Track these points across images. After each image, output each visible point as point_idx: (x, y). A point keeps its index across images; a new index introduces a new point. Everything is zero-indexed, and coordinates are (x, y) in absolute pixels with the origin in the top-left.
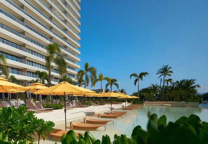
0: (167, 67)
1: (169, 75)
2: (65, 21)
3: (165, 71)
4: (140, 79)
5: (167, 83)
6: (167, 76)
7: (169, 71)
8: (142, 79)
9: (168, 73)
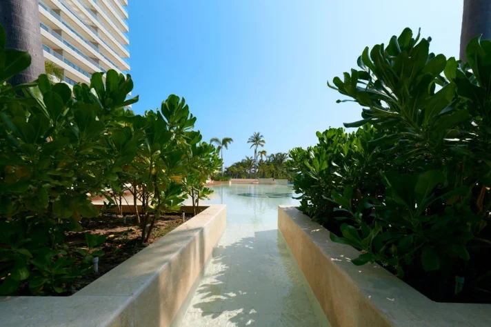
0: (258, 134)
1: (262, 146)
2: (95, 28)
3: (256, 140)
4: (224, 147)
5: (261, 156)
6: (259, 146)
7: (261, 140)
8: (226, 146)
9: (262, 143)
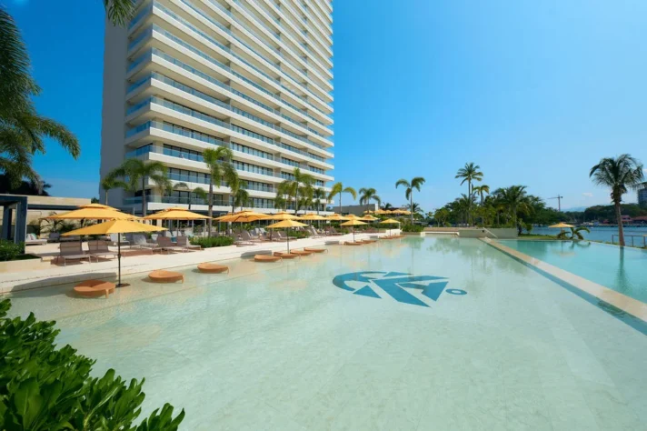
0: (472, 165)
1: (479, 179)
2: (305, 84)
3: (469, 173)
7: (477, 172)
9: (478, 176)
